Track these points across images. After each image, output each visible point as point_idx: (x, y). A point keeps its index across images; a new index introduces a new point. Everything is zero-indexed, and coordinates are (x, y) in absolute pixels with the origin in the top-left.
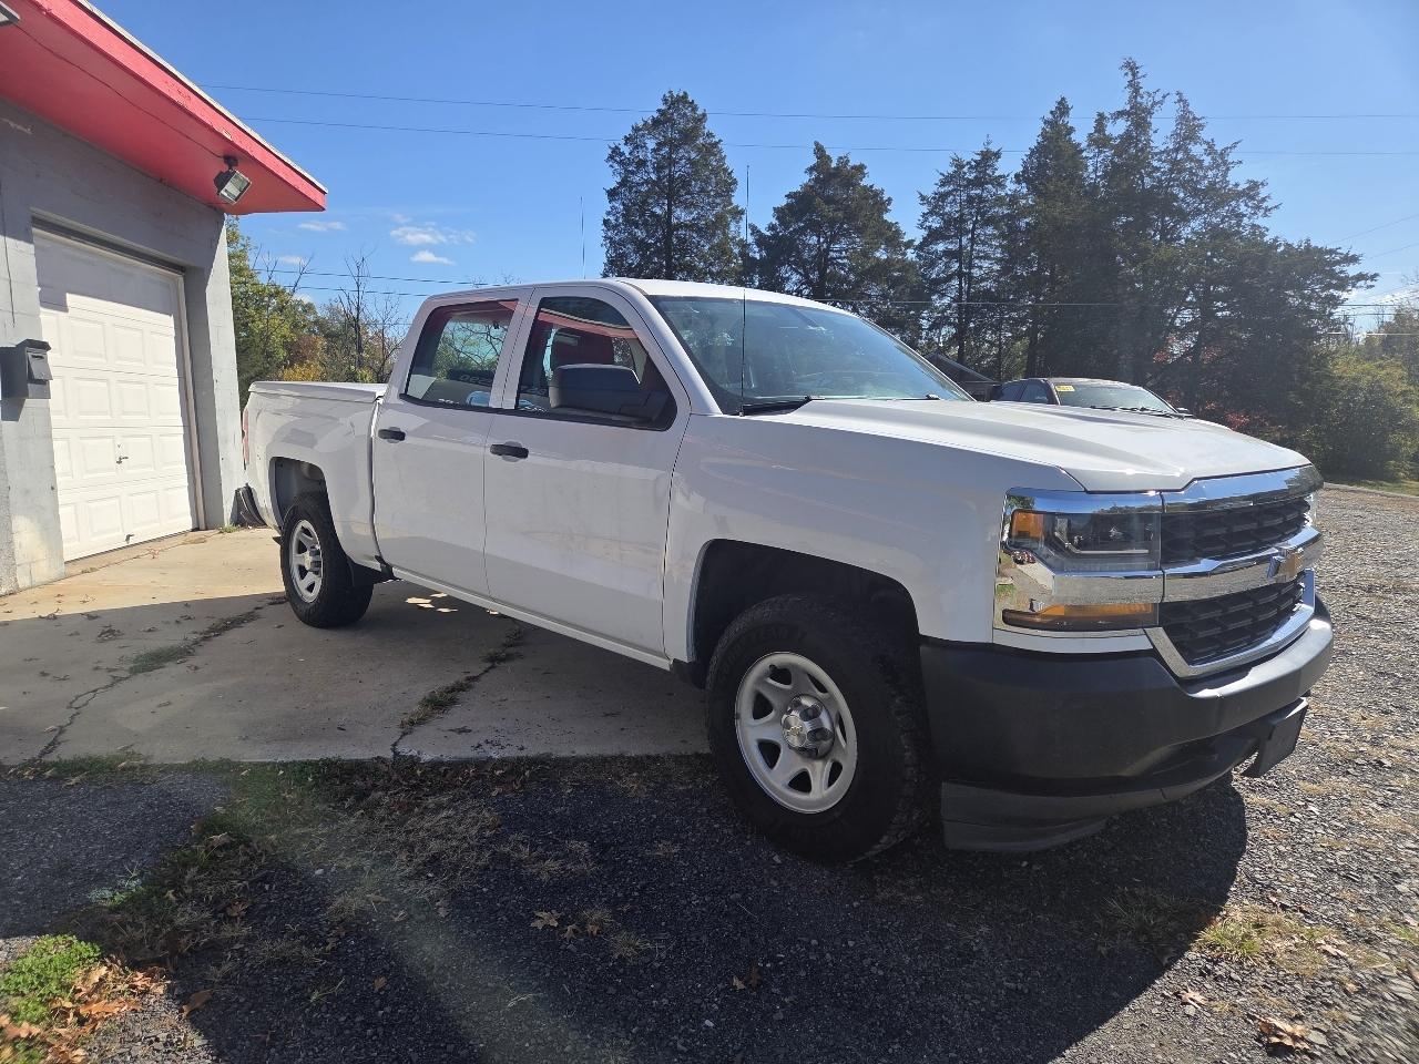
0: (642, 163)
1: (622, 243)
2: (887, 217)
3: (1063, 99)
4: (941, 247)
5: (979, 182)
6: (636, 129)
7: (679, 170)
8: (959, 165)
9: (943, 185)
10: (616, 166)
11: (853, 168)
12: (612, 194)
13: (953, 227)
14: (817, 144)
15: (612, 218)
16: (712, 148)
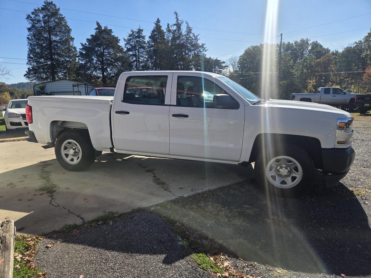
0: (39, 21)
1: (35, 45)
2: (119, 44)
3: (158, 18)
4: (131, 53)
5: (139, 37)
6: (35, 10)
7: (52, 24)
8: (133, 32)
9: (129, 37)
10: (30, 21)
11: (109, 30)
12: (29, 29)
13: (133, 48)
14: (97, 22)
15: (30, 37)
16: (62, 19)
